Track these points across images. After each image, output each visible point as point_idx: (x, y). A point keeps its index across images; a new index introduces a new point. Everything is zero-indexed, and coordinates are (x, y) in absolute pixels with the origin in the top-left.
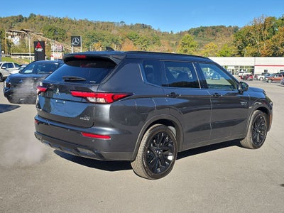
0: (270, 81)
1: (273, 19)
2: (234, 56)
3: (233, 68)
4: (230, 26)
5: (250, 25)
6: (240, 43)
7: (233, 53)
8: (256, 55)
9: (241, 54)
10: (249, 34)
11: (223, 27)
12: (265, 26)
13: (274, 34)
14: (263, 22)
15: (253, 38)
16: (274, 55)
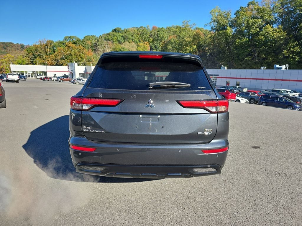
0: (61, 81)
1: (52, 41)
2: (28, 64)
3: (32, 72)
4: (18, 44)
5: (37, 44)
6: (31, 55)
7: (28, 63)
8: (44, 64)
9: (33, 63)
10: (36, 50)
11: (12, 43)
12: (47, 46)
13: (54, 52)
14: (45, 43)
15: (40, 53)
16: (57, 65)
